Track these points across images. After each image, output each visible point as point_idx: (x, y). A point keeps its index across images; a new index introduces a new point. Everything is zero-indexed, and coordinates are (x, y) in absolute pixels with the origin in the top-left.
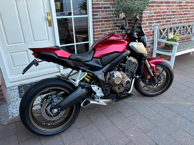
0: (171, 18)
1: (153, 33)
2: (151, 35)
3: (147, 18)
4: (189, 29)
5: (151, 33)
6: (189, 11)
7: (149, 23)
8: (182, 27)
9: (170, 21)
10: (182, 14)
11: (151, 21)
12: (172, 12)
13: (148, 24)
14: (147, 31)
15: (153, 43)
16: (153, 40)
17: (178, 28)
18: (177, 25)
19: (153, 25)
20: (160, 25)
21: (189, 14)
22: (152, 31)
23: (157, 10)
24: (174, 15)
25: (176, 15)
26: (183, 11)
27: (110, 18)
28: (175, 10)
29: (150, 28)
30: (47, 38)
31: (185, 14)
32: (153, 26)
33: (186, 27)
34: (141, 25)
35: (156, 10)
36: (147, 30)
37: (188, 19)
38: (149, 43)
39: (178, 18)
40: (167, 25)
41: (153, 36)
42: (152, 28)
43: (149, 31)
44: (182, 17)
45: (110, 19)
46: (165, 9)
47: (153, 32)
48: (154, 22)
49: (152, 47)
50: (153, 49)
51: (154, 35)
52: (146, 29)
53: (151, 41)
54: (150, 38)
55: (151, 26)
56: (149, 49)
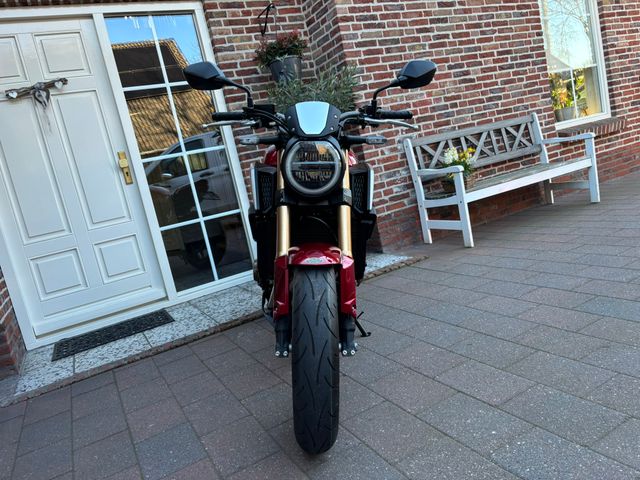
0: (448, 115)
1: (404, 160)
2: (400, 165)
4: (519, 136)
5: (399, 160)
6: (503, 90)
8: (492, 133)
9: (448, 123)
10: (481, 101)
11: (387, 130)
12: (447, 99)
14: (385, 156)
15: (411, 186)
16: (410, 178)
17: (479, 135)
18: (476, 130)
19: (397, 138)
20: (420, 136)
21: (507, 97)
22: (398, 154)
23: (396, 101)
24: (455, 105)
25: (462, 104)
26: (483, 93)
28: (453, 94)
29: (392, 146)
30: (125, 214)
31: (490, 99)
32: (399, 142)
33: (508, 132)
35: (392, 101)
36: (383, 153)
37: (506, 111)
38: (399, 187)
39: (471, 111)
40: (440, 132)
41: (406, 166)
42: (395, 146)
43: (388, 154)
44: (485, 108)
46: (422, 94)
47: (404, 156)
48: (397, 132)
49: (412, 196)
50: (415, 201)
51: (407, 164)
52: (379, 150)
53: (404, 180)
54: (399, 171)
55: (393, 142)
56: (405, 201)
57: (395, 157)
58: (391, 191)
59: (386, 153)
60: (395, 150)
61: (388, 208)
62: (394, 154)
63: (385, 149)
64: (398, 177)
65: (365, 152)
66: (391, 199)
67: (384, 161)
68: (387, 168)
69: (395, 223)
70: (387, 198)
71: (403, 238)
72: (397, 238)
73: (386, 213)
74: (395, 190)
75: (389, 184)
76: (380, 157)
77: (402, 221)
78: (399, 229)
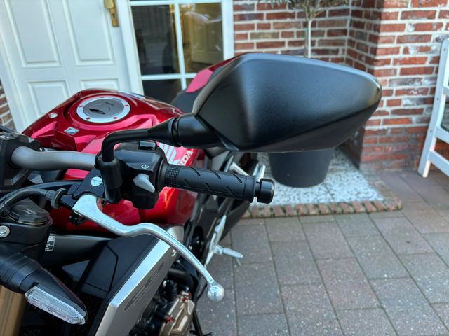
1: (435, 66)
2: (427, 71)
3: (407, 7)
5: (427, 64)
7: (418, 27)
11: (425, 21)
13: (409, 31)
14: (407, 56)
15: (431, 101)
16: (433, 91)
19: (435, 34)
22: (429, 56)
27: (290, 8)
29: (424, 45)
30: (110, 57)
32: (437, 40)
34: (378, 31)
36: (406, 51)
38: (412, 99)
41: (433, 75)
42: (428, 44)
43: (413, 53)
45: (290, 11)
47: (436, 60)
48: (440, 25)
49: (425, 114)
50: (428, 120)
51: (437, 72)
52: (402, 46)
53: (425, 91)
54: (420, 79)
55: (427, 38)
56: (414, 118)
57: (423, 60)
58: (399, 102)
59: (411, 52)
60: (427, 49)
61: (386, 122)
62: (423, 55)
63: (412, 47)
64: (417, 86)
65: (380, 46)
66: (395, 112)
67: (404, 62)
68: (404, 72)
69: (388, 140)
70: (389, 109)
71: (392, 159)
72: (384, 158)
73: (381, 127)
74: (404, 102)
75: (399, 93)
76: (401, 56)
77: (399, 140)
78: (391, 148)
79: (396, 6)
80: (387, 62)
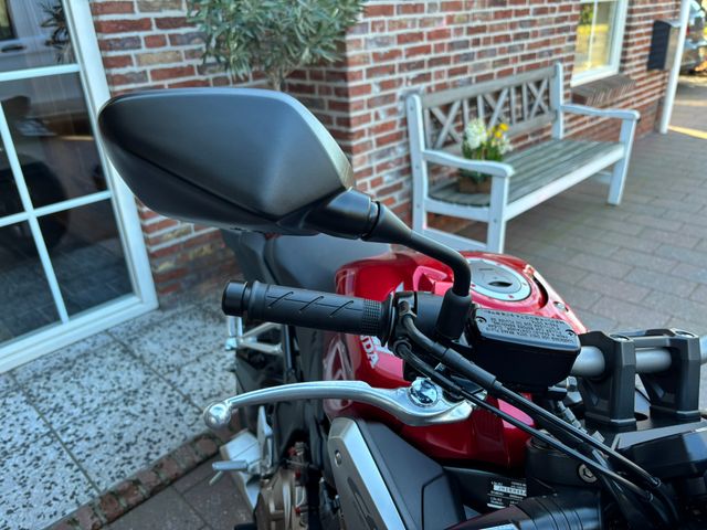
0: (468, 57)
1: (404, 129)
2: (398, 137)
3: (369, 63)
4: (539, 95)
5: (397, 129)
6: (533, 23)
7: (384, 85)
8: (513, 91)
9: (464, 70)
10: (507, 38)
11: (388, 77)
12: (471, 31)
13: (376, 92)
14: (379, 123)
15: (408, 171)
16: (408, 158)
17: (497, 95)
18: (495, 84)
19: (399, 92)
20: (429, 90)
21: (535, 34)
22: (397, 118)
23: (406, 27)
24: (476, 42)
25: (487, 41)
26: (513, 26)
27: (201, 73)
28: (478, 23)
29: (390, 106)
31: (518, 37)
32: (403, 98)
33: (529, 89)
34: (347, 95)
35: (401, 25)
36: (377, 116)
37: (531, 56)
38: (391, 174)
39: (493, 53)
40: (455, 85)
41: (404, 140)
42: (394, 105)
43: (384, 119)
44: (511, 50)
45: (202, 78)
46: (440, 19)
47: (405, 122)
48: (400, 80)
49: (406, 187)
50: (410, 194)
51: (407, 135)
52: (372, 111)
53: (399, 161)
54: (393, 148)
55: (392, 98)
56: (397, 195)
57: (393, 125)
58: (380, 181)
59: (382, 116)
62: (392, 118)
63: (381, 109)
64: (393, 157)
65: (352, 114)
66: (380, 193)
67: (377, 130)
68: (380, 142)
74: (386, 178)
75: (380, 168)
76: (373, 123)
79: (359, 63)
80: (361, 133)
